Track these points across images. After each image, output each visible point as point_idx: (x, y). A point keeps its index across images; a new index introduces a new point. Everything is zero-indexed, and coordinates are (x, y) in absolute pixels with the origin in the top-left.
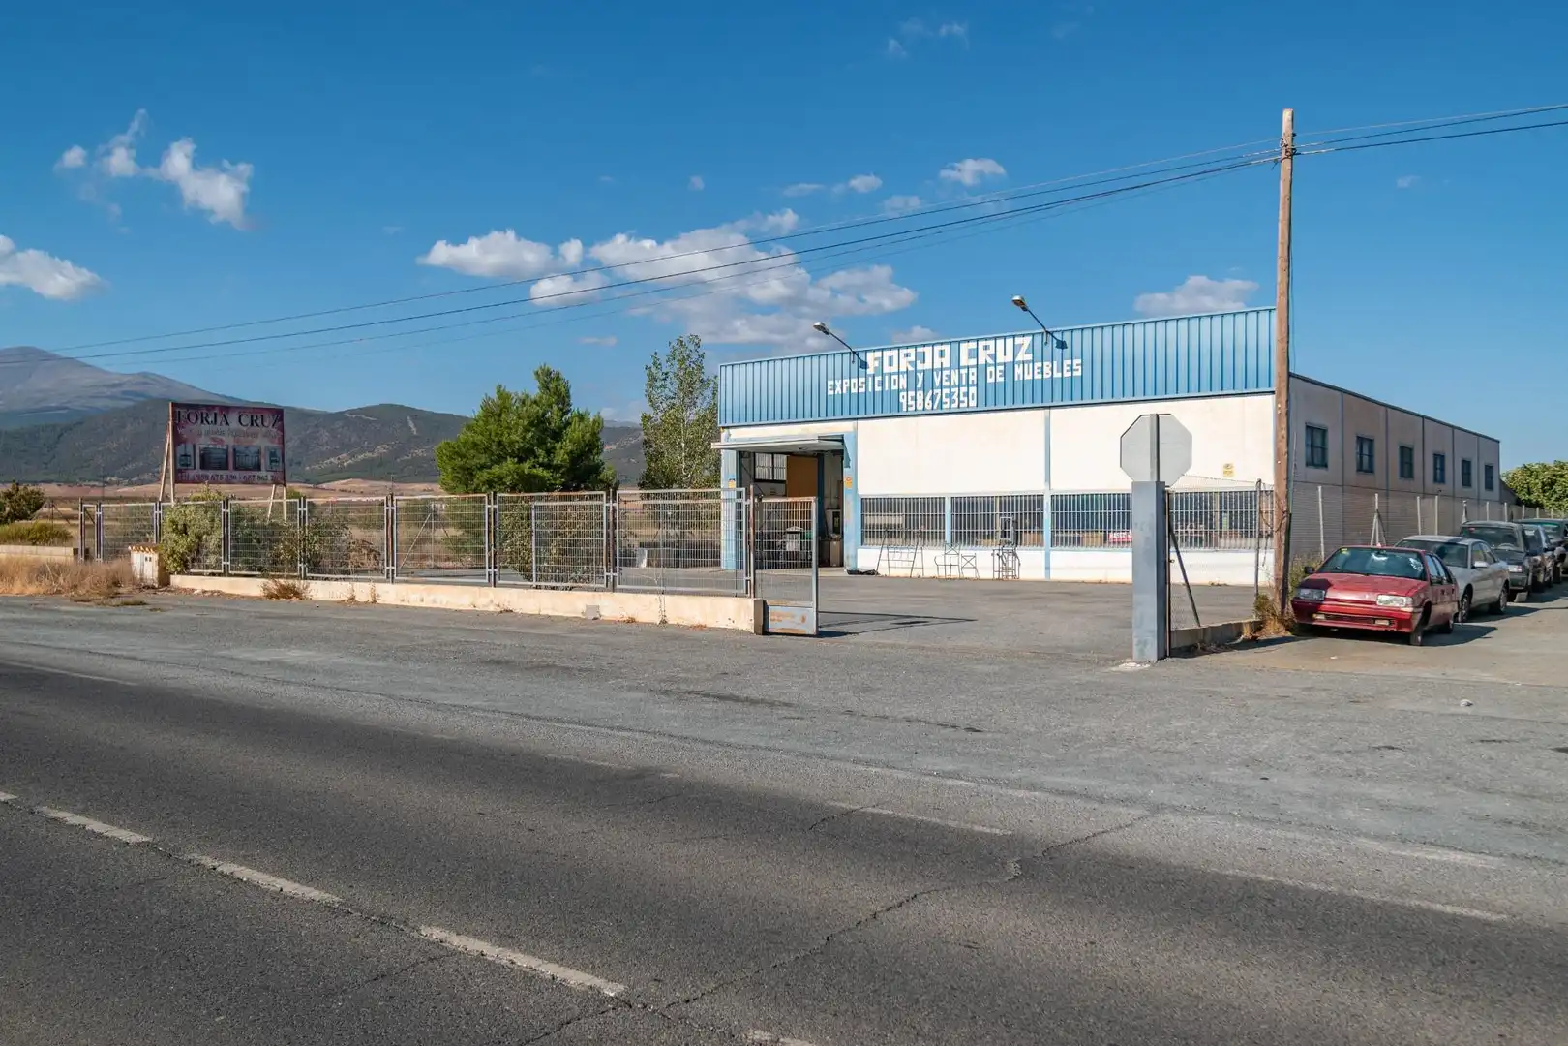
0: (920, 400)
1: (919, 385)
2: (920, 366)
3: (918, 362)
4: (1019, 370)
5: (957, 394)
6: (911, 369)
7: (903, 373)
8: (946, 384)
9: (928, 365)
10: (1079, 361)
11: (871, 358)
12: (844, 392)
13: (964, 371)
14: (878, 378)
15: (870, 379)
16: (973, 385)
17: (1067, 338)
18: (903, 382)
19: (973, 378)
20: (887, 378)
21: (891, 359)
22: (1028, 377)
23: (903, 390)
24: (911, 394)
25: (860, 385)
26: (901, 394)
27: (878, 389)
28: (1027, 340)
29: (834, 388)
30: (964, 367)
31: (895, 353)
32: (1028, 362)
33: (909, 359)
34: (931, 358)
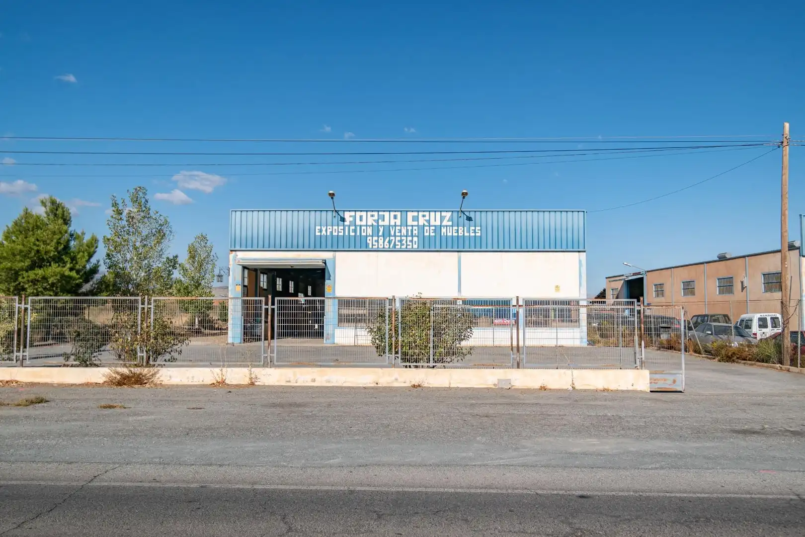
0: (381, 242)
1: (381, 234)
2: (381, 223)
3: (380, 221)
4: (444, 230)
5: (405, 241)
6: (375, 224)
7: (370, 226)
8: (397, 234)
9: (386, 223)
10: (479, 228)
11: (347, 215)
12: (328, 234)
13: (410, 228)
14: (352, 228)
15: (347, 228)
16: (415, 236)
17: (472, 215)
18: (370, 231)
19: (415, 232)
20: (358, 228)
21: (361, 217)
22: (449, 234)
23: (370, 236)
24: (375, 238)
25: (340, 230)
26: (368, 238)
27: (352, 234)
28: (449, 215)
29: (321, 231)
30: (409, 226)
31: (364, 214)
32: (449, 226)
33: (374, 218)
34: (389, 219)
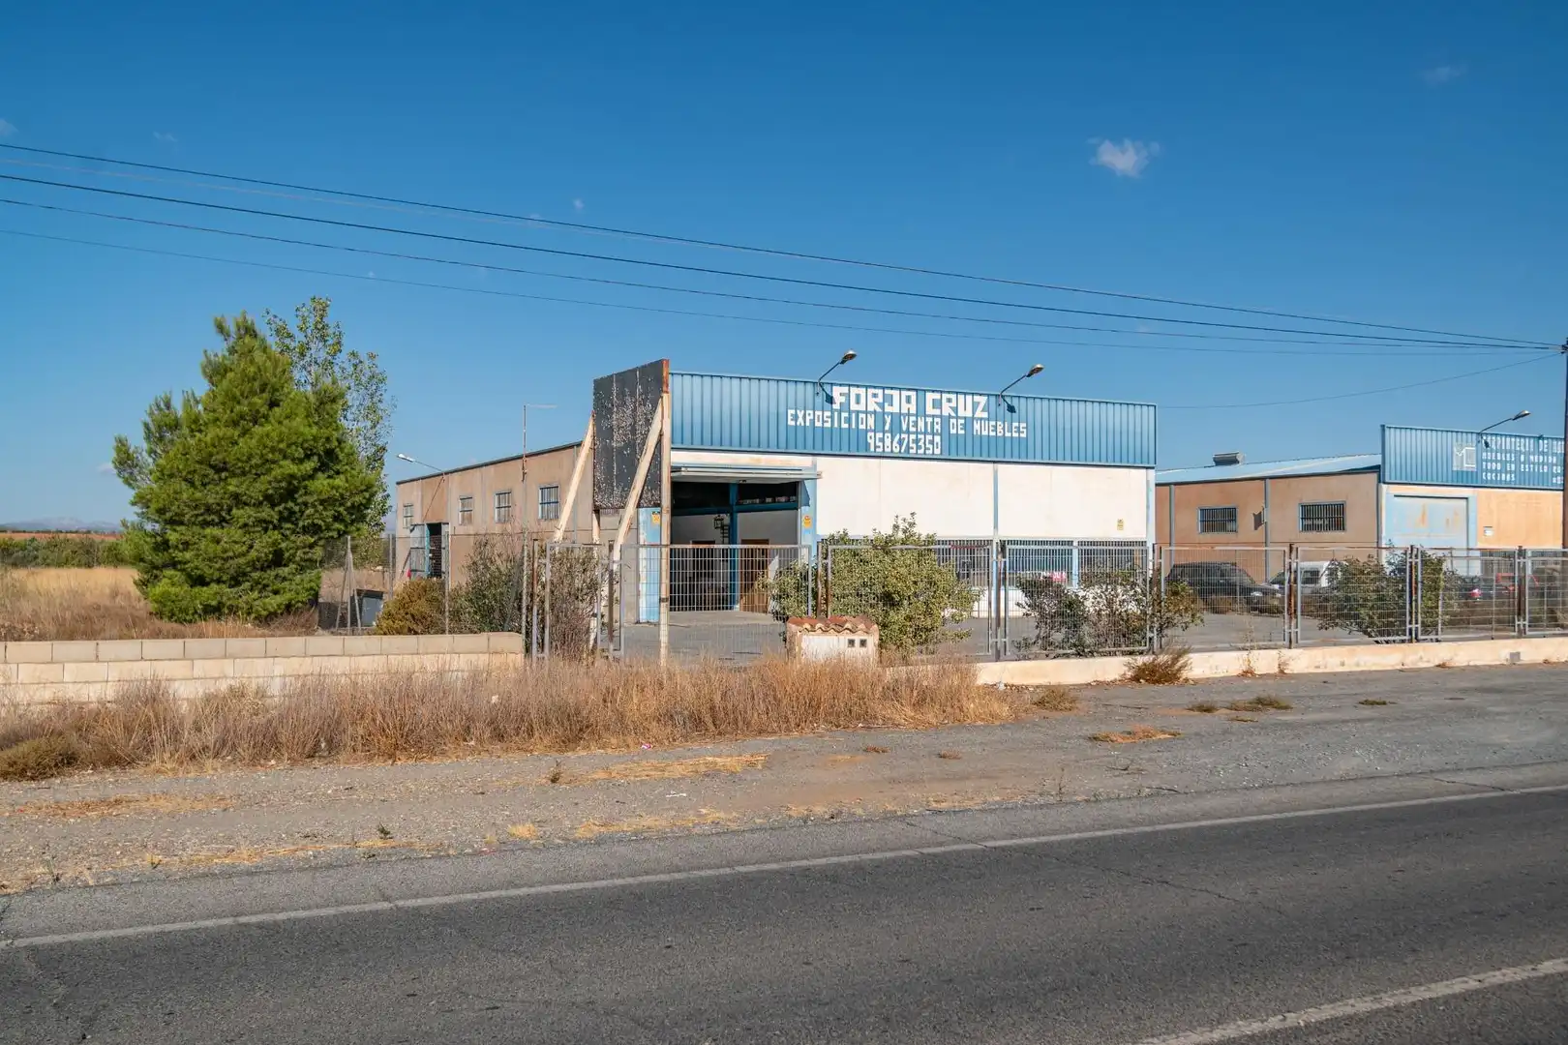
0: (888, 442)
1: (887, 427)
2: (888, 409)
3: (886, 404)
4: (977, 426)
5: (923, 441)
6: (879, 410)
7: (871, 413)
8: (912, 429)
9: (895, 409)
10: (1025, 425)
11: (837, 392)
12: (808, 424)
13: (929, 420)
14: (845, 415)
15: (836, 414)
16: (937, 434)
17: (1015, 403)
18: (871, 421)
19: (937, 427)
20: (854, 415)
21: (858, 396)
22: (985, 433)
23: (871, 430)
24: (879, 435)
25: (825, 419)
26: (869, 434)
27: (845, 426)
28: (983, 400)
29: (796, 418)
30: (929, 416)
31: (862, 391)
32: (985, 419)
33: (877, 400)
34: (901, 402)
